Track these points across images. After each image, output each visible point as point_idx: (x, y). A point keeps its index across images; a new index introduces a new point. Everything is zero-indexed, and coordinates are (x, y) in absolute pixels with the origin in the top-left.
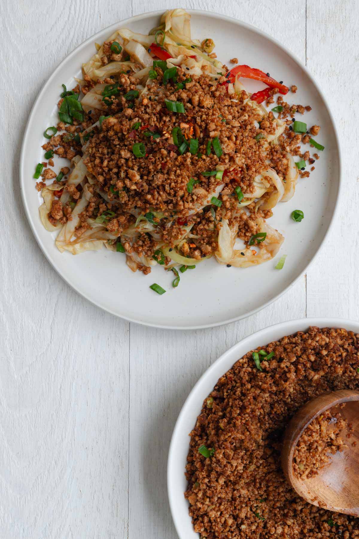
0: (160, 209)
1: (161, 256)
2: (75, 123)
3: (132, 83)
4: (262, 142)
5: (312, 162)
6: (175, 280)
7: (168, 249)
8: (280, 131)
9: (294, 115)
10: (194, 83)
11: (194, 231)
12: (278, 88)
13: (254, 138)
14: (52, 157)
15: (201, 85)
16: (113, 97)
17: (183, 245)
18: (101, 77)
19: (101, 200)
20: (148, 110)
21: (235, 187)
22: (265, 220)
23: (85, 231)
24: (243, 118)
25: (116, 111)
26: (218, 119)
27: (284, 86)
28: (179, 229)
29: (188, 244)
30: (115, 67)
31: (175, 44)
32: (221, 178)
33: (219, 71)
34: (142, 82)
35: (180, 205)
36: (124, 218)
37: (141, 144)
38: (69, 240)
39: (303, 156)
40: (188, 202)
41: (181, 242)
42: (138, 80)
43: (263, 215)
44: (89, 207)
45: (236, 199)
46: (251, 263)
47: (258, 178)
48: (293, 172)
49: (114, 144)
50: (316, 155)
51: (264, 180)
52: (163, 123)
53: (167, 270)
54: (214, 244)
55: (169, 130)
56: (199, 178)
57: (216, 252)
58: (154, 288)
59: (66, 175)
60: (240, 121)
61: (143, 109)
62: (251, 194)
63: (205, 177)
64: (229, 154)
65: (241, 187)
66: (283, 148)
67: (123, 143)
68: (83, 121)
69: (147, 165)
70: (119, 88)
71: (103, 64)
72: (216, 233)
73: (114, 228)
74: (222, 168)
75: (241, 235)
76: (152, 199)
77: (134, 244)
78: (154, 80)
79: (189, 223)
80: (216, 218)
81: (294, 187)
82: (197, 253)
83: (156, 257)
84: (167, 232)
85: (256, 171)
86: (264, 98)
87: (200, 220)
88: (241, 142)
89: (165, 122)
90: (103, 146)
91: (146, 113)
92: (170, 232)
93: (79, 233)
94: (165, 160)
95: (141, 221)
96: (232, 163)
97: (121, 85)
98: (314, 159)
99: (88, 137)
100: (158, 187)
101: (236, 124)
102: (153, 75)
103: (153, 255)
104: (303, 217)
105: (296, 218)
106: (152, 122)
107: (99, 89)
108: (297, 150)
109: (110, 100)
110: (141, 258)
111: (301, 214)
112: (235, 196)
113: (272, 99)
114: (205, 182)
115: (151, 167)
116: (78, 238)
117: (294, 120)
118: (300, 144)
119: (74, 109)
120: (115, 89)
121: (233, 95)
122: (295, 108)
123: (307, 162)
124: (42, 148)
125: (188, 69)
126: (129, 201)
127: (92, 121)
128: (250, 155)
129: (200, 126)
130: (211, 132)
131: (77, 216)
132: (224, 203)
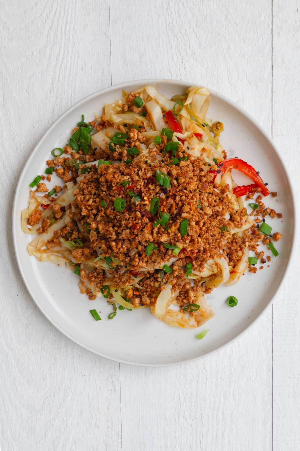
0: (118, 257)
1: (108, 292)
2: (80, 152)
3: (138, 139)
4: (226, 233)
5: (263, 262)
6: (111, 314)
7: (115, 289)
8: (246, 226)
9: (266, 216)
10: (188, 162)
11: (141, 283)
12: (261, 188)
13: (220, 228)
14: (51, 173)
15: (193, 167)
16: (118, 146)
17: (129, 289)
18: (116, 123)
19: (76, 227)
20: (140, 173)
21: (188, 262)
22: (205, 294)
23: (55, 246)
24: (217, 208)
25: (116, 159)
26: (195, 203)
27: (267, 189)
28: (130, 277)
29: (133, 290)
30: (131, 118)
31: (189, 118)
32: (177, 254)
33: (216, 156)
34: (147, 142)
35: (136, 261)
36: (88, 251)
37: (123, 200)
38: (40, 248)
39: (258, 255)
40: (143, 262)
41: (128, 286)
42: (145, 139)
43: (204, 290)
44: (64, 229)
45: (185, 272)
46: (178, 325)
47: (210, 262)
48: (243, 266)
49: (101, 189)
50: (269, 258)
51: (214, 265)
52: (147, 189)
53: (109, 303)
54: (153, 300)
55: (150, 197)
56: (159, 247)
57: (152, 307)
58: (93, 313)
59: (57, 193)
60: (214, 211)
61: (136, 170)
62: (199, 272)
63: (164, 247)
64: (192, 236)
65: (192, 264)
66: (244, 242)
67: (109, 192)
68: (88, 154)
69: (122, 219)
70: (126, 140)
71: (123, 112)
72: (158, 291)
73: (77, 256)
74: (181, 246)
75: (179, 299)
76: (115, 246)
77: (89, 273)
78: (157, 146)
79: (139, 276)
80: (162, 280)
81: (239, 278)
82: (137, 301)
83: (103, 291)
84: (118, 276)
85: (210, 256)
86: (246, 192)
87: (150, 276)
88: (207, 229)
89: (149, 189)
90: (93, 187)
91: (138, 174)
92: (120, 277)
93: (49, 245)
94: (137, 221)
95: (101, 259)
96: (191, 244)
97: (129, 138)
98: (266, 260)
99: (85, 170)
100: (124, 240)
101: (209, 211)
102: (158, 141)
103: (101, 287)
104: (236, 305)
105: (230, 303)
106: (139, 186)
107: (111, 132)
108: (255, 246)
109: (114, 147)
110: (92, 287)
111: (236, 302)
112: (185, 269)
113: (253, 195)
114: (163, 252)
115: (123, 222)
116: (48, 249)
117: (264, 220)
118: (260, 243)
119: (83, 141)
120: (122, 140)
121: (217, 186)
122: (269, 211)
123: (259, 261)
124: (45, 163)
125: (188, 148)
126: (96, 240)
127: (95, 157)
128: (211, 241)
129: (177, 204)
130: (184, 213)
131: (53, 232)
132: (173, 271)
